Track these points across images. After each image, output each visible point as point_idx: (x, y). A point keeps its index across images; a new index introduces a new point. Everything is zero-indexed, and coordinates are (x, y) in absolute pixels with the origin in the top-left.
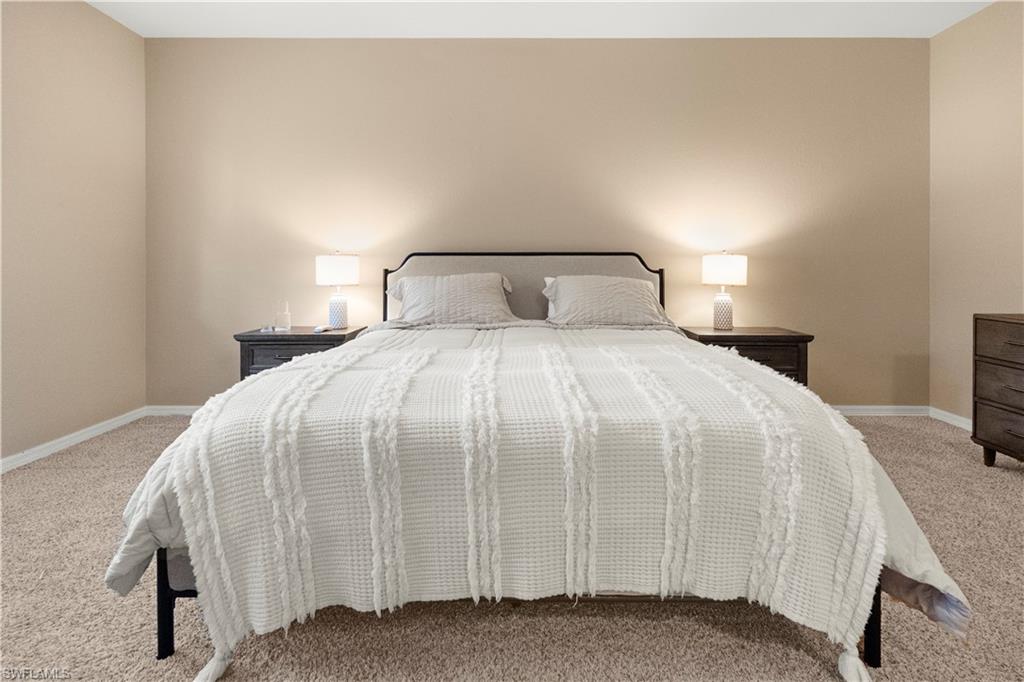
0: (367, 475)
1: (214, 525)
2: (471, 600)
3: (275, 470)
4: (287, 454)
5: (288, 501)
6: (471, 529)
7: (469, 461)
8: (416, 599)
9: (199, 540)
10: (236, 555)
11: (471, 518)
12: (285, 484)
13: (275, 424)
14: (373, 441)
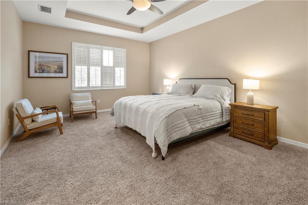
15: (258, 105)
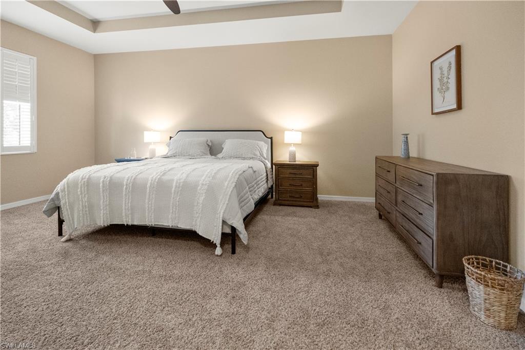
0: (101, 190)
1: (67, 200)
2: (124, 225)
3: (81, 188)
4: (84, 184)
5: (83, 196)
6: (124, 204)
7: (125, 187)
8: (112, 223)
9: (63, 204)
10: (72, 209)
11: (124, 202)
12: (83, 191)
13: (83, 176)
14: (103, 181)
15: (300, 161)
